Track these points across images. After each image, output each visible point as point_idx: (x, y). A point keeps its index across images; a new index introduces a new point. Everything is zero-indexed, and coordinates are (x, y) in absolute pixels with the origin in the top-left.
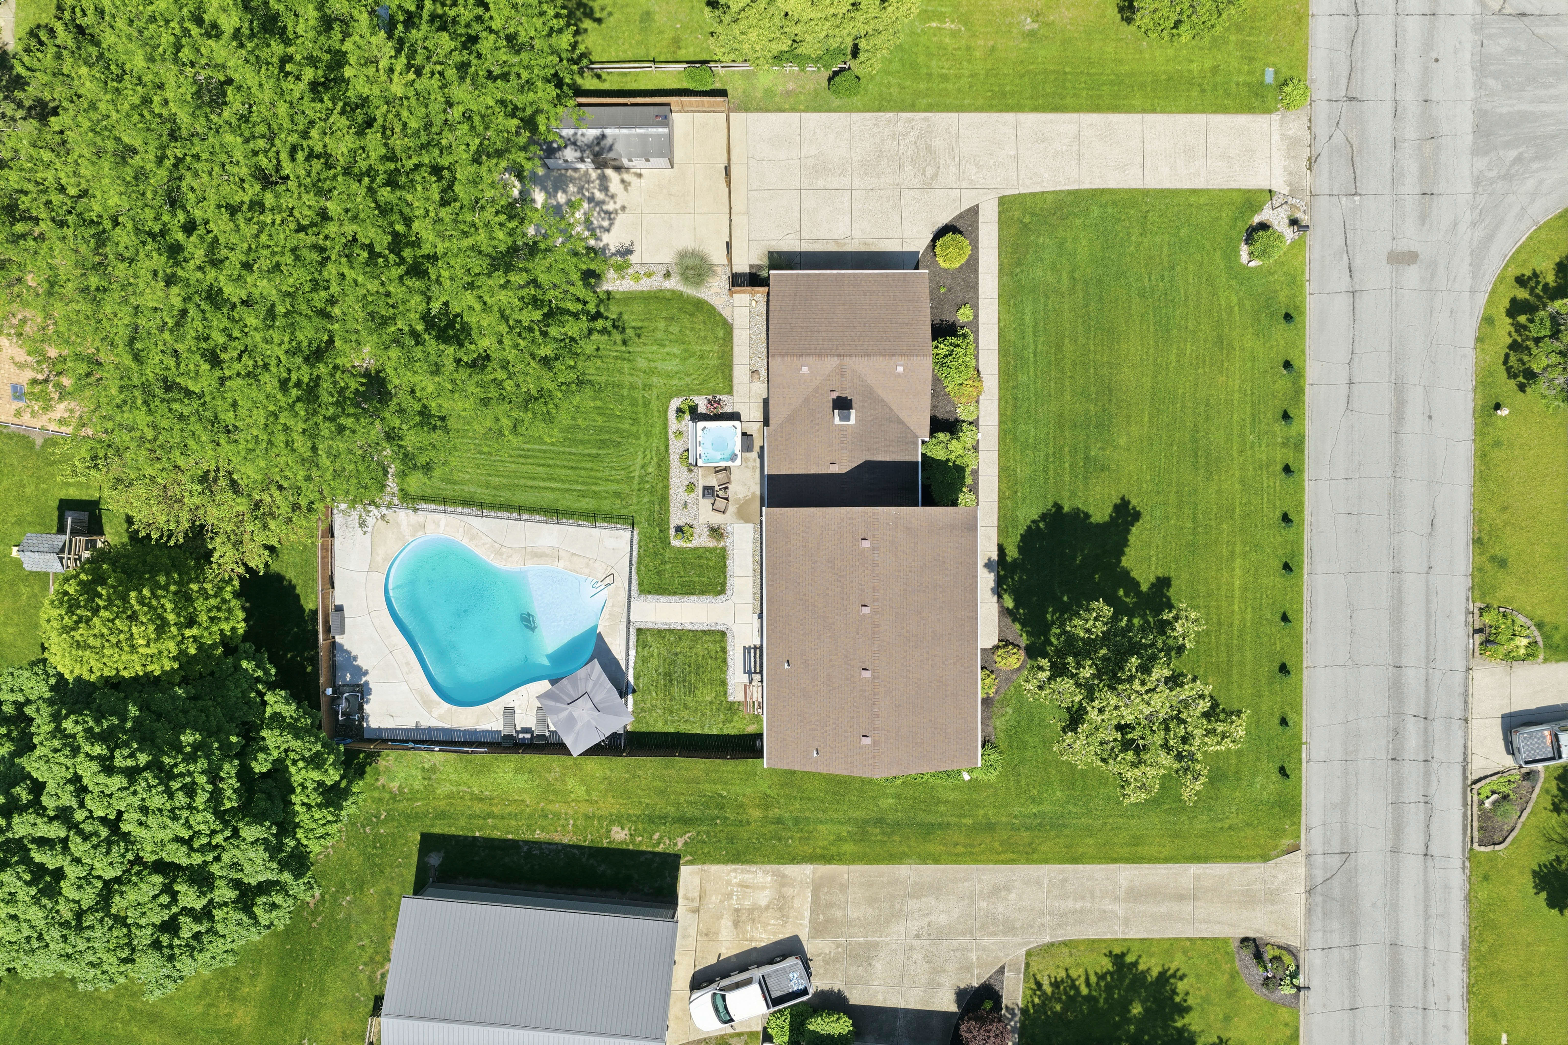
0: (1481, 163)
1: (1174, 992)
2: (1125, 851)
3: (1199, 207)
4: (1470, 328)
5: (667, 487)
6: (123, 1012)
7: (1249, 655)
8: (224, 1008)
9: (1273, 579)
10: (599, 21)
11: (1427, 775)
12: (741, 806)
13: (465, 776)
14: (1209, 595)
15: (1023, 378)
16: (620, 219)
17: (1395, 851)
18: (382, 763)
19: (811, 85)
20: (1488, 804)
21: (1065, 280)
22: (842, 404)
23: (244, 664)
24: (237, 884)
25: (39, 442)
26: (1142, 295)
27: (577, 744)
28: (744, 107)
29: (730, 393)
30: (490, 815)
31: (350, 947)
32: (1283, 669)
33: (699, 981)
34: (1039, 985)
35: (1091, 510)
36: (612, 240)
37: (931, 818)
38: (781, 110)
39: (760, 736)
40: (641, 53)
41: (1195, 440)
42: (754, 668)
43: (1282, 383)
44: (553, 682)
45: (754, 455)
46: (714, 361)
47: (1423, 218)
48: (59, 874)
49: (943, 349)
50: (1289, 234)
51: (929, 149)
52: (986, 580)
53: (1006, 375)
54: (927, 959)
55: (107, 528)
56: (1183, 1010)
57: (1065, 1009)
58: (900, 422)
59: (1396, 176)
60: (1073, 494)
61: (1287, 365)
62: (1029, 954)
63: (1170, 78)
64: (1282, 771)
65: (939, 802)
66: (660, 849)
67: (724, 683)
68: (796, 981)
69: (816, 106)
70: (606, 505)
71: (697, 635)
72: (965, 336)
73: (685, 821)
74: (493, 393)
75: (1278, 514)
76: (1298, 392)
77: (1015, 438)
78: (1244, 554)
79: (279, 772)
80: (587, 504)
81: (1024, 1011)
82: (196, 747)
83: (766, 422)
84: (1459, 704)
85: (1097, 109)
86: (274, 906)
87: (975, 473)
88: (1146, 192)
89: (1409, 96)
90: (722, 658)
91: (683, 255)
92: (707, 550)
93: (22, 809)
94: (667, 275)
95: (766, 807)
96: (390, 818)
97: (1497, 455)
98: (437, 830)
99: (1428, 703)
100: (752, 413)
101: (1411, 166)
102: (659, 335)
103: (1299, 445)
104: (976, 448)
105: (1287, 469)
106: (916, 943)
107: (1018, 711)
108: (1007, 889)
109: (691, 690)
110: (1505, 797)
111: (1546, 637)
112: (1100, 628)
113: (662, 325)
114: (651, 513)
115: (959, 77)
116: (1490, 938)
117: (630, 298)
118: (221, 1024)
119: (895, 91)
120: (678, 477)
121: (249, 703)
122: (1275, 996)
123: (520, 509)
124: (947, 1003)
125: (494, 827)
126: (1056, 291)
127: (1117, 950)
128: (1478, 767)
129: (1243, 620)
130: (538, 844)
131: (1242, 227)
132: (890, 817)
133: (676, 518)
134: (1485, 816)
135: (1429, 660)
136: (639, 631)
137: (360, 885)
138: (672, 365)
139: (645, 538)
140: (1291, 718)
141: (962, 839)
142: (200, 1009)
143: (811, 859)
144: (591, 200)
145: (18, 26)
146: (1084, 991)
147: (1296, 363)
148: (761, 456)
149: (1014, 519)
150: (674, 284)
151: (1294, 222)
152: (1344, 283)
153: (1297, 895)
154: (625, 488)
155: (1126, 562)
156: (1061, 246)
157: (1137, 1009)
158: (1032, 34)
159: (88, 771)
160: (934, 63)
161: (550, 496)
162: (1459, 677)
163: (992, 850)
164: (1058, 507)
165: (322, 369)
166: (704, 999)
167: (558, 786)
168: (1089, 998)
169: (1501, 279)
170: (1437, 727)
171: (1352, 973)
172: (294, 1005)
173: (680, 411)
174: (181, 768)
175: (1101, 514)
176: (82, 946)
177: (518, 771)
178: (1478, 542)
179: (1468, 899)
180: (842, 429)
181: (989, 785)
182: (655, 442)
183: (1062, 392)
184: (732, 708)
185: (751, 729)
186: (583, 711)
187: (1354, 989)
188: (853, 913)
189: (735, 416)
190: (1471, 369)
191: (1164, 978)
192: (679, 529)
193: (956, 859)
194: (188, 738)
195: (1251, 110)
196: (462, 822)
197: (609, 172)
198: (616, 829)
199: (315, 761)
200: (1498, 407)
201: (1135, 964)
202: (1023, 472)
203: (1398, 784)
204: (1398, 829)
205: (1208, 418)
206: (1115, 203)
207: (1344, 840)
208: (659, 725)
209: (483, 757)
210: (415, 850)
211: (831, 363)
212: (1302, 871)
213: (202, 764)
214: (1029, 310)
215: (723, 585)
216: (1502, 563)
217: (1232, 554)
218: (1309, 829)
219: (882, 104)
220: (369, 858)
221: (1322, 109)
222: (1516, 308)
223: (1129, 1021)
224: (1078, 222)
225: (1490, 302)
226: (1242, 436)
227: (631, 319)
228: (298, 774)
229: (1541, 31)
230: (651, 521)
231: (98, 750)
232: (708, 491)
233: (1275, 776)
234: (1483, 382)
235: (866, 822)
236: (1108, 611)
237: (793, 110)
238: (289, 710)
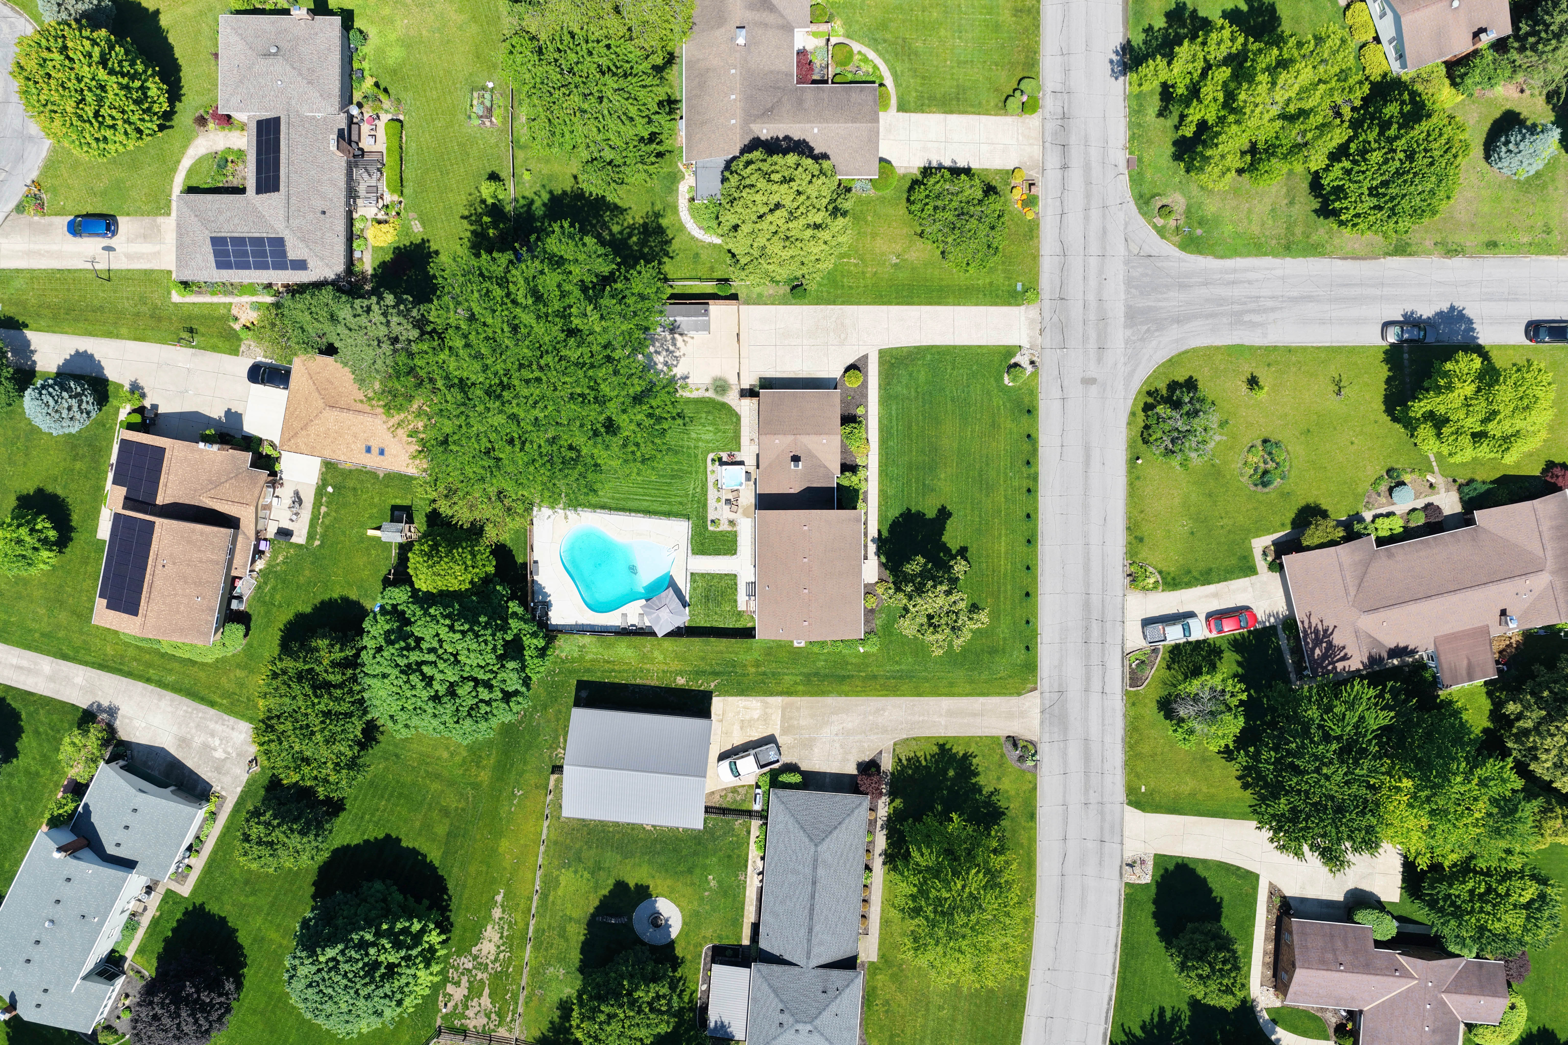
0: (1129, 332)
1: (971, 764)
2: (946, 690)
3: (983, 355)
4: (1123, 418)
5: (706, 500)
6: (422, 772)
7: (1009, 587)
8: (474, 771)
9: (1021, 548)
10: (672, 258)
11: (1103, 650)
12: (745, 666)
13: (601, 650)
14: (988, 556)
15: (891, 443)
16: (682, 360)
17: (1086, 691)
18: (557, 643)
19: (781, 292)
20: (1134, 666)
21: (913, 394)
22: (796, 459)
23: (498, 588)
24: (502, 691)
25: (382, 475)
26: (953, 400)
27: (661, 632)
28: (747, 303)
29: (739, 451)
30: (613, 671)
31: (540, 739)
32: (1027, 594)
33: (722, 757)
34: (900, 760)
35: (926, 512)
36: (678, 371)
37: (843, 673)
38: (766, 304)
39: (754, 628)
40: (693, 274)
41: (980, 476)
42: (751, 594)
43: (1026, 446)
44: (647, 600)
45: (752, 483)
46: (731, 434)
47: (1099, 360)
48: (432, 678)
49: (848, 430)
50: (1030, 369)
51: (842, 324)
52: (872, 548)
53: (883, 442)
54: (842, 746)
55: (415, 520)
56: (976, 774)
57: (914, 773)
58: (825, 467)
59: (1085, 339)
60: (917, 503)
61: (1029, 436)
62: (895, 744)
63: (968, 288)
64: (1027, 648)
65: (847, 663)
66: (702, 688)
67: (736, 601)
68: (772, 755)
69: (784, 302)
70: (675, 509)
71: (722, 577)
72: (860, 422)
73: (716, 674)
74: (630, 457)
75: (1025, 514)
76: (1035, 451)
77: (887, 475)
78: (1006, 535)
79: (517, 639)
80: (665, 508)
81: (892, 774)
82: (486, 623)
83: (758, 467)
84: (1120, 613)
85: (930, 304)
86: (519, 703)
87: (866, 493)
88: (955, 347)
89: (1091, 297)
90: (734, 587)
91: (715, 380)
92: (727, 532)
93: (413, 649)
94: (707, 390)
95: (758, 666)
96: (561, 672)
97: (1137, 483)
98: (585, 679)
99: (1103, 613)
100: (751, 461)
101: (1093, 335)
102: (703, 421)
103: (1035, 478)
104: (866, 480)
105: (1029, 491)
106: (836, 738)
107: (888, 616)
108: (883, 710)
109: (719, 604)
110: (1143, 662)
111: (1163, 578)
112: (918, 569)
113: (704, 415)
114: (698, 512)
115: (858, 287)
116: (1136, 736)
117: (688, 401)
118: (472, 780)
119: (825, 294)
120: (712, 494)
121: (500, 606)
122: (1024, 766)
123: (630, 510)
124: (852, 770)
125: (615, 677)
126: (908, 398)
127: (941, 742)
128: (1130, 646)
129: (1006, 569)
130: (638, 686)
131: (1005, 365)
132: (822, 672)
133: (711, 515)
134: (1132, 672)
135: (1104, 591)
136: (692, 574)
137: (545, 707)
138: (709, 436)
139: (695, 527)
140: (1032, 619)
141: (860, 684)
142: (461, 772)
143: (781, 694)
144: (667, 350)
145: (373, 262)
146: (924, 763)
147: (1033, 435)
148: (755, 483)
149: (886, 516)
150: (711, 394)
151: (1032, 363)
152: (1059, 394)
153: (1036, 713)
154: (684, 500)
155: (944, 539)
156: (911, 375)
157: (951, 773)
158: (896, 265)
159: (443, 632)
160: (845, 280)
161: (646, 504)
162: (1120, 599)
163: (876, 689)
164: (909, 510)
165: (555, 448)
166: (726, 764)
167: (649, 655)
168: (926, 767)
169: (1139, 392)
170: (1108, 625)
171: (1064, 754)
172: (510, 771)
173: (713, 460)
174: (482, 632)
175: (931, 514)
176: (442, 711)
177: (628, 647)
178: (1129, 528)
179: (1125, 716)
180: (796, 471)
181: (874, 655)
182: (700, 476)
183: (911, 451)
184: (740, 614)
185: (750, 625)
186: (664, 614)
187: (1065, 763)
188: (803, 722)
189: (741, 463)
190: (1125, 439)
191: (966, 756)
192: (713, 521)
193: (857, 694)
194: (483, 619)
195: (1010, 304)
196: (599, 674)
197: (677, 336)
198: (679, 678)
199: (534, 635)
200: (1138, 458)
201: (951, 749)
202: (891, 492)
203: (1088, 656)
204: (1088, 679)
205: (987, 464)
206: (939, 353)
207: (1060, 685)
208: (702, 622)
209: (612, 638)
210: (574, 689)
211: (790, 438)
212: (1038, 701)
213: (489, 631)
214: (894, 408)
215: (736, 550)
216: (1141, 540)
217: (1000, 534)
218: (1042, 679)
219: (819, 300)
220: (549, 693)
221: (1047, 304)
222: (1147, 408)
223: (947, 780)
224: (920, 362)
225: (1134, 405)
226: (1006, 474)
227: (688, 412)
228: (527, 641)
229: (1159, 264)
230: (698, 517)
231: (448, 622)
232: (728, 501)
233: (1023, 651)
234: (1131, 445)
235: (810, 674)
236: (922, 561)
237: (772, 304)
238: (520, 610)
